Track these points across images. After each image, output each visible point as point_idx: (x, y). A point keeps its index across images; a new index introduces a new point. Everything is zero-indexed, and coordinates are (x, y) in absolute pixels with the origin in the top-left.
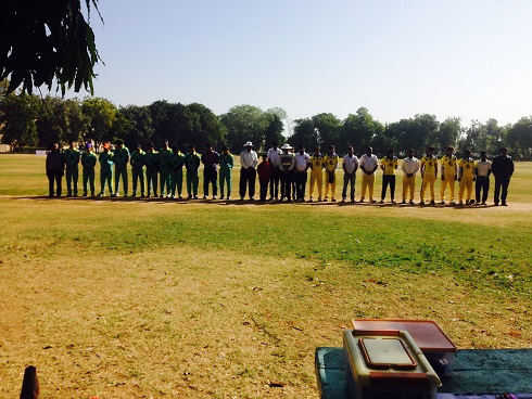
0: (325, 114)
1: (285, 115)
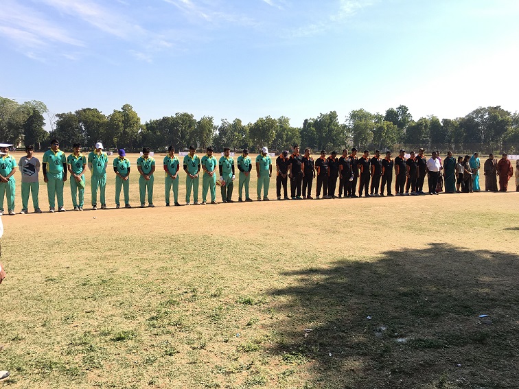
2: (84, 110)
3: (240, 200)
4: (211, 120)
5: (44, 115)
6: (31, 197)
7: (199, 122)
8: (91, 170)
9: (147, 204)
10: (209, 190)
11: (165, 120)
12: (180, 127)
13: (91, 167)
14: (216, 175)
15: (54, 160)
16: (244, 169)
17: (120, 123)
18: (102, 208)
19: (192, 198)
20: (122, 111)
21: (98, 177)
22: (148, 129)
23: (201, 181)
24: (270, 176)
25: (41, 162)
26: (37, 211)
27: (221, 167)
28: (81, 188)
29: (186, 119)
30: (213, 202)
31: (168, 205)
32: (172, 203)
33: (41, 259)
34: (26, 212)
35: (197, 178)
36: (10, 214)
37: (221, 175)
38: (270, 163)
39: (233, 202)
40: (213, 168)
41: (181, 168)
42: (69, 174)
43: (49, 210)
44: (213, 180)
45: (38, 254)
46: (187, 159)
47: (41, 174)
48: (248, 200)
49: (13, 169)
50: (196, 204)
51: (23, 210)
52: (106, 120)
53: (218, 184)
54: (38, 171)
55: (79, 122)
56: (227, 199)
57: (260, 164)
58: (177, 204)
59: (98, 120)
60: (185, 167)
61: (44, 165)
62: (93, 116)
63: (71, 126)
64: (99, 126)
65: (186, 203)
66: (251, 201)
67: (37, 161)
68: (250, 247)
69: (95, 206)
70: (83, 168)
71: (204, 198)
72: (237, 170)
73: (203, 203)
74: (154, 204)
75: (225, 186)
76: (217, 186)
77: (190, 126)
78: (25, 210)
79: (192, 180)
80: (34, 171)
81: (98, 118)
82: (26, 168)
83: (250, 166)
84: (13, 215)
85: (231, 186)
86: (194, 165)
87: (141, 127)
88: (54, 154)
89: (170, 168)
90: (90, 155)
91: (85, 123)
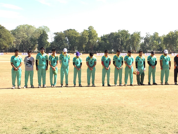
0: (71, 30)
1: (49, 30)
2: (68, 30)
3: (149, 84)
4: (139, 33)
5: (48, 33)
6: (29, 79)
7: (132, 35)
8: (61, 64)
9: (91, 85)
10: (129, 77)
11: (112, 34)
12: (121, 38)
13: (61, 62)
14: (133, 68)
15: (42, 58)
16: (152, 64)
17: (87, 37)
18: (66, 87)
19: (118, 82)
20: (88, 30)
21: (64, 68)
22: (102, 40)
23: (124, 71)
24: (170, 69)
25: (35, 59)
26: (32, 87)
27: (136, 63)
28: (55, 74)
29: (124, 33)
30: (131, 85)
31: (103, 85)
32: (106, 84)
33: (25, 115)
34: (27, 87)
35: (121, 69)
36: (18, 88)
37: (137, 68)
38: (169, 60)
39: (144, 85)
40: (131, 63)
41: (112, 63)
42: (49, 66)
43: (38, 86)
44: (131, 71)
45: (24, 112)
46: (115, 58)
47: (35, 66)
48: (154, 84)
49: (20, 63)
50: (120, 86)
51: (25, 86)
52: (79, 35)
53: (134, 73)
54: (34, 64)
55: (65, 37)
56: (140, 83)
57: (163, 61)
58: (109, 85)
59: (75, 35)
60: (114, 62)
61: (37, 61)
62: (73, 33)
63: (61, 39)
64: (75, 39)
65: (114, 85)
66: (156, 84)
67: (33, 59)
68: (148, 116)
69: (62, 85)
70: (57, 63)
71: (126, 82)
72: (147, 65)
73: (125, 85)
74: (95, 85)
75: (139, 75)
76: (134, 75)
77: (126, 38)
78: (26, 86)
79: (118, 71)
80: (31, 64)
81: (75, 34)
82: (27, 63)
83: (156, 62)
84: (20, 88)
85: (143, 75)
86: (119, 61)
87: (98, 39)
88: (41, 55)
89: (105, 63)
90: (60, 56)
91: (69, 37)
